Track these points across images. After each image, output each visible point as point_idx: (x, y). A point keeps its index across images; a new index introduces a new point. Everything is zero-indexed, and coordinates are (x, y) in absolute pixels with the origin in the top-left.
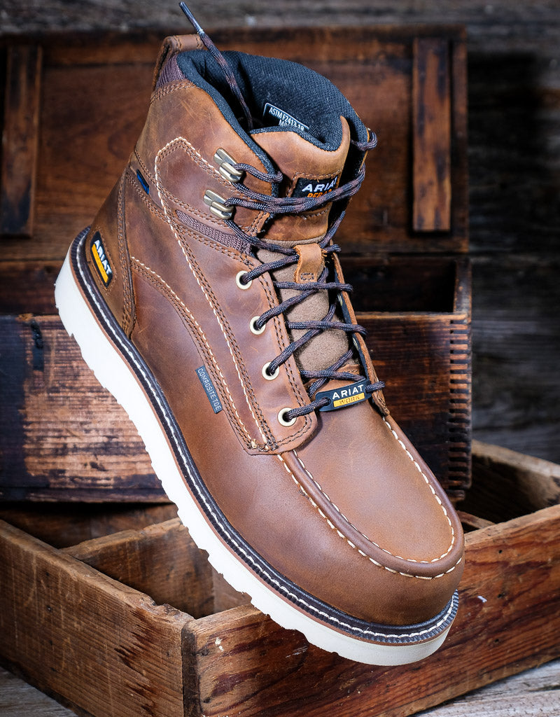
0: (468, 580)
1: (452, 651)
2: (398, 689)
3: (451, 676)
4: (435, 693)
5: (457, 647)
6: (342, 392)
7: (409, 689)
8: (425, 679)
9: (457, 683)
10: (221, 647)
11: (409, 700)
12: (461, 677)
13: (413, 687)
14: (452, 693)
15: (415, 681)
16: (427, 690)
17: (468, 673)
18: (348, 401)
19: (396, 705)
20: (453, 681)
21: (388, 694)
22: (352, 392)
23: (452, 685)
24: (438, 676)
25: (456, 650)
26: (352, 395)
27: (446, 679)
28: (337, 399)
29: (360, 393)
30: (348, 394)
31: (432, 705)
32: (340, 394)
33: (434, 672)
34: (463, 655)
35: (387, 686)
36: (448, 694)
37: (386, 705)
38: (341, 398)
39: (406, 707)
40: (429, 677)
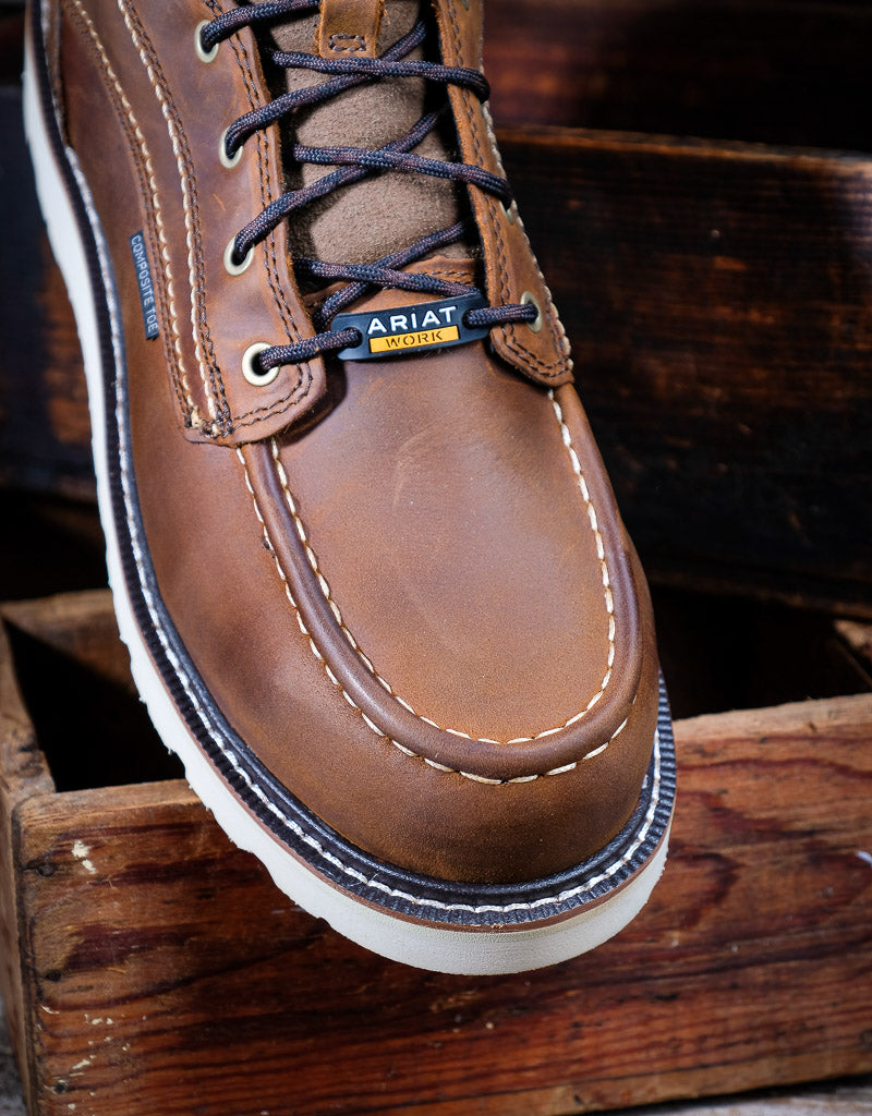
0: (823, 809)
1: (777, 972)
2: (610, 1036)
3: (776, 1031)
4: (725, 1063)
5: (793, 964)
6: (393, 319)
7: (644, 1042)
8: (691, 1026)
9: (796, 1052)
10: (88, 864)
11: (642, 1068)
12: (806, 1038)
13: (656, 1038)
14: (778, 1071)
15: (660, 1025)
16: (701, 1051)
17: (830, 1033)
18: (409, 340)
19: (605, 1073)
20: (782, 1043)
21: (579, 1043)
22: (420, 320)
23: (778, 1053)
24: (733, 1025)
25: (790, 971)
26: (420, 328)
27: (759, 1034)
28: (378, 334)
29: (444, 324)
30: (409, 323)
31: (715, 1091)
32: (387, 325)
33: (721, 1013)
34: (811, 987)
35: (577, 1025)
36: (765, 1072)
37: (574, 1068)
38: (390, 333)
39: (633, 1082)
40: (706, 1023)
